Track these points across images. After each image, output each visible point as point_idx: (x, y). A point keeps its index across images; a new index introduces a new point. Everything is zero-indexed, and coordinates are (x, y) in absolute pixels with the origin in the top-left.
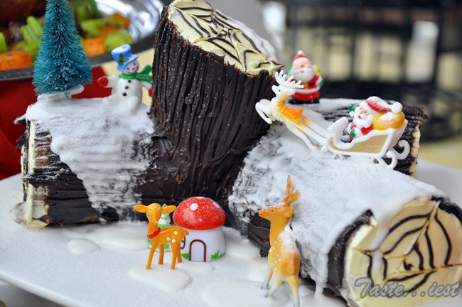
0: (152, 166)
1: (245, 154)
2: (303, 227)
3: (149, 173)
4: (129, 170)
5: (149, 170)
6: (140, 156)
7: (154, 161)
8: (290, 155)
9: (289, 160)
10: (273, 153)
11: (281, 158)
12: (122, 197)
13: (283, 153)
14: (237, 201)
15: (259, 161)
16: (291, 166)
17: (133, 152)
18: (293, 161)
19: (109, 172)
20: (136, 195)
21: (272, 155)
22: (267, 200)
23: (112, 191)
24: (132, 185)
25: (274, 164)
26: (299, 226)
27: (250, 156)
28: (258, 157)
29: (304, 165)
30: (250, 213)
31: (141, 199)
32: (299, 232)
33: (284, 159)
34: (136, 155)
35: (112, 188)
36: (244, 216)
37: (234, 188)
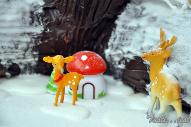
0: (46, 30)
1: (116, 18)
2: (178, 65)
3: (44, 36)
4: (29, 34)
5: (44, 33)
6: (36, 23)
7: (47, 26)
8: (155, 15)
9: (154, 19)
10: (139, 15)
11: (147, 17)
12: (24, 55)
13: (148, 14)
14: (113, 53)
15: (129, 22)
16: (158, 22)
17: (30, 19)
18: (159, 19)
19: (14, 35)
20: (35, 53)
21: (138, 16)
22: (142, 49)
23: (17, 50)
24: (31, 45)
25: (143, 22)
26: (175, 64)
27: (119, 19)
28: (127, 18)
29: (169, 20)
30: (126, 61)
31: (38, 56)
32: (175, 69)
33: (150, 18)
34: (33, 22)
35: (17, 48)
36: (120, 63)
37: (109, 44)
